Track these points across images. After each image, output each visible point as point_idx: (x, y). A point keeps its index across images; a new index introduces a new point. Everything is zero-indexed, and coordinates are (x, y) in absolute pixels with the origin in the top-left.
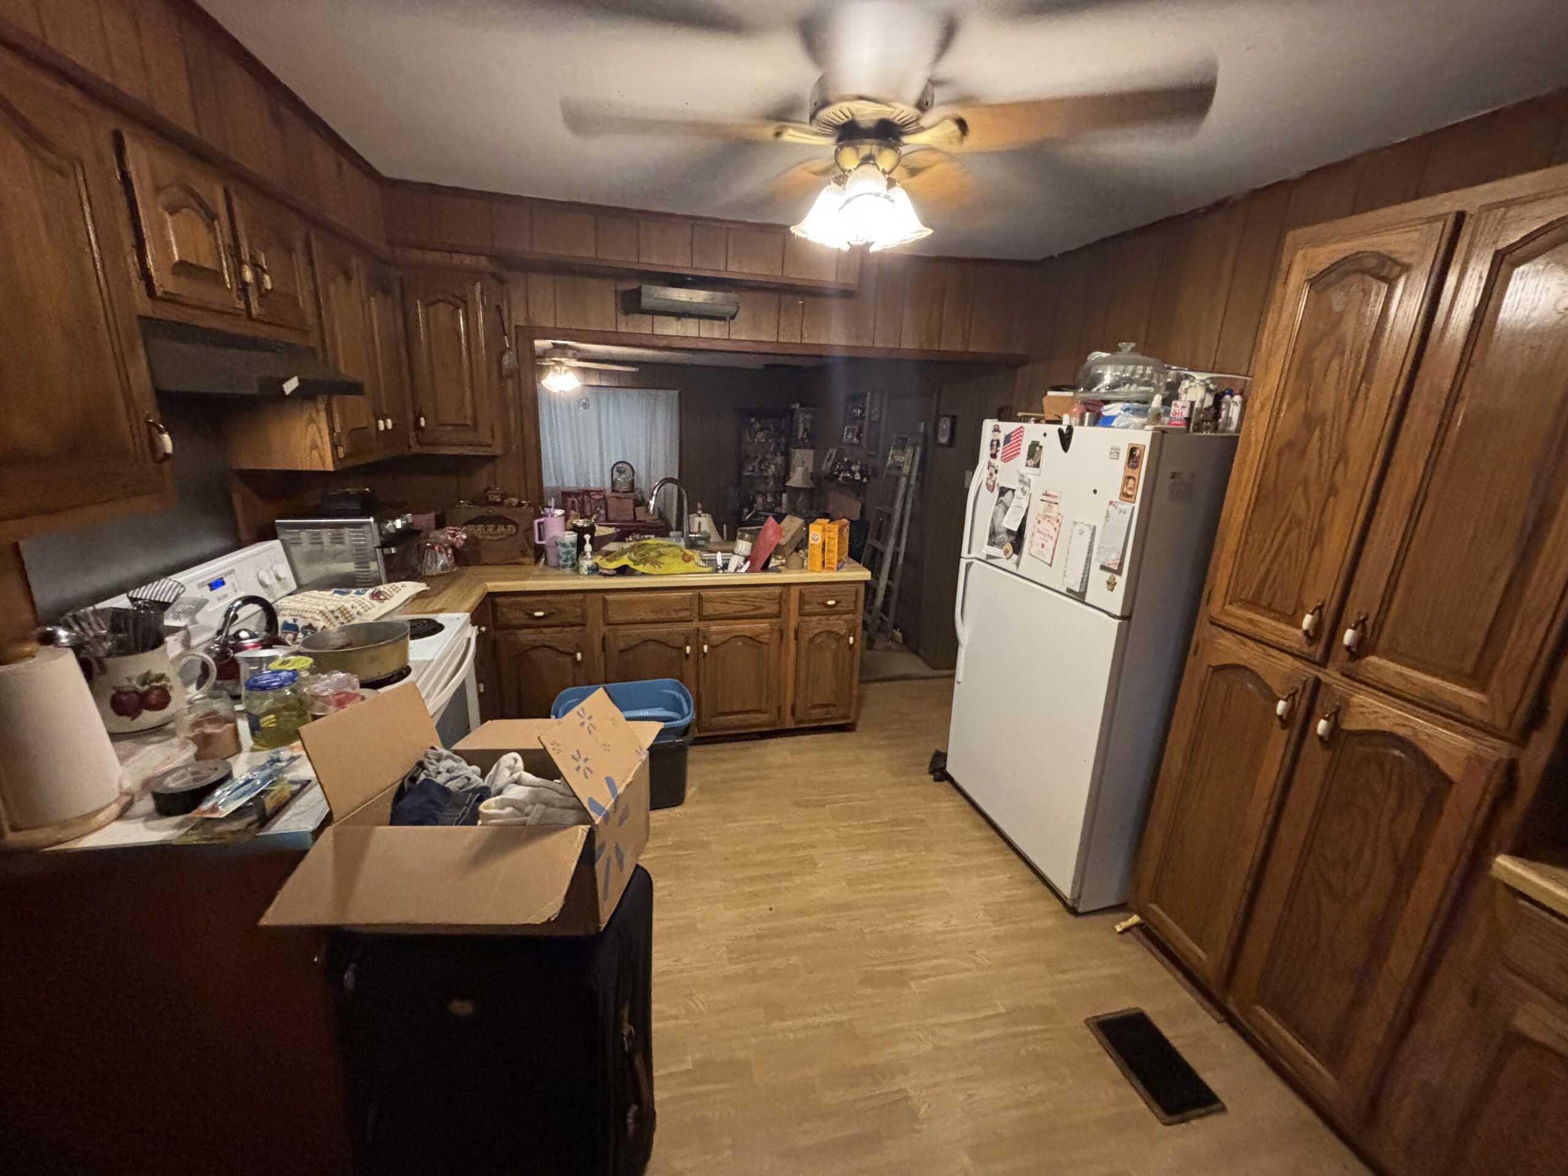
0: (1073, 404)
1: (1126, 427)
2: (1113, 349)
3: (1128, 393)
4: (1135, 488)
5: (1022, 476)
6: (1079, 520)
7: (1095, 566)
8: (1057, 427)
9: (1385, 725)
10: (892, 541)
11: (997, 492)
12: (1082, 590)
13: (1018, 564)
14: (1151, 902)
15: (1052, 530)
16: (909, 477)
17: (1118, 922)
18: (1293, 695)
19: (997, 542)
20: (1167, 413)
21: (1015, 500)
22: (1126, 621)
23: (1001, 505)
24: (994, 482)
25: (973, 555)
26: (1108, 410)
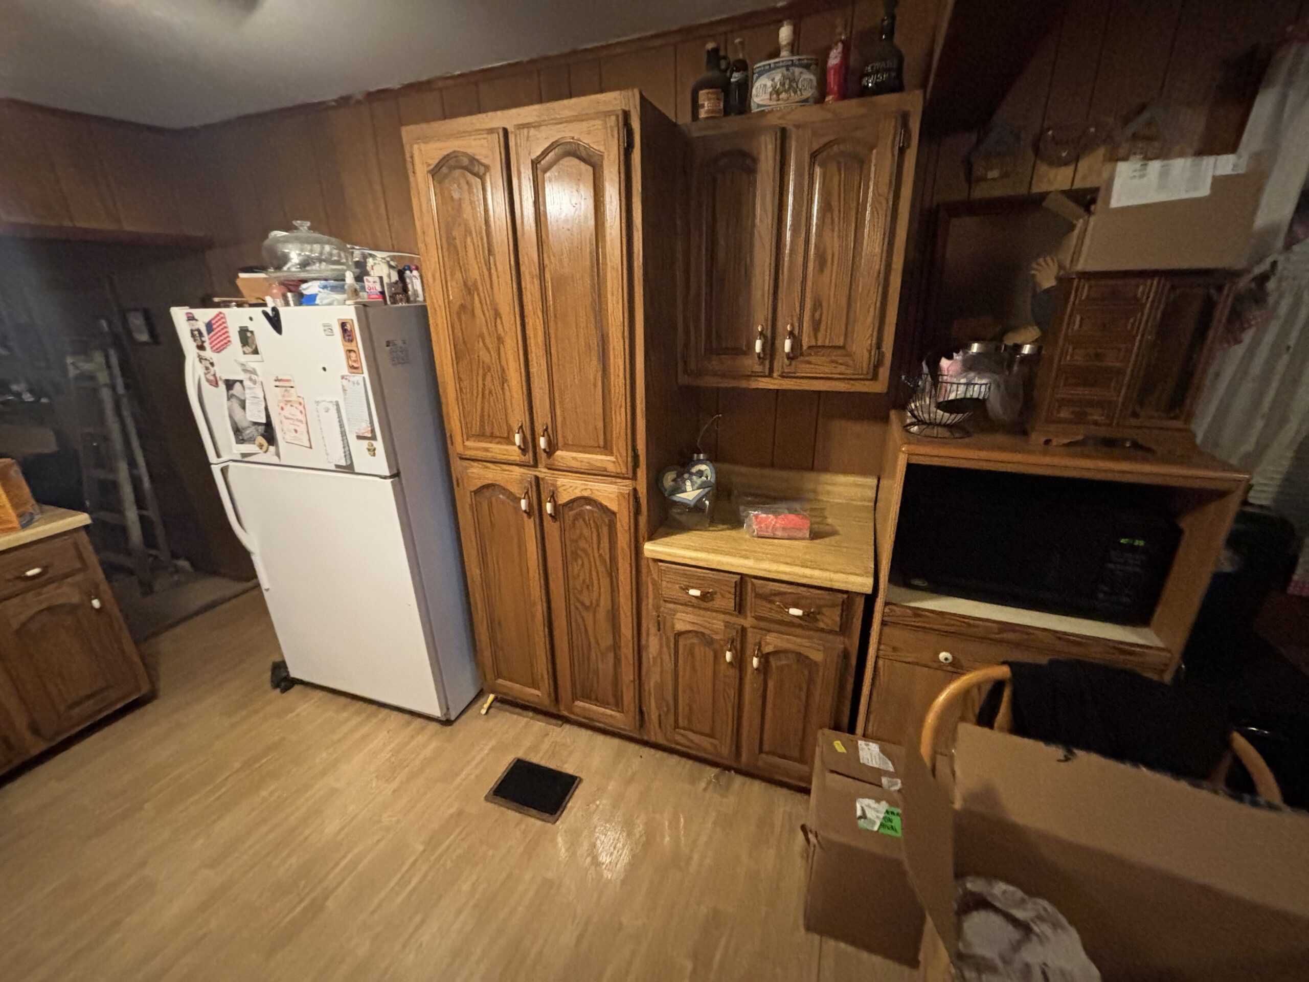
0: (270, 285)
1: (330, 304)
2: (289, 228)
3: (320, 271)
4: (358, 360)
5: (243, 365)
6: (319, 399)
7: (352, 438)
8: (261, 309)
9: (578, 493)
10: (123, 467)
11: (222, 387)
12: (349, 463)
13: (278, 455)
14: (496, 680)
15: (298, 413)
16: (113, 388)
17: (482, 707)
18: (527, 493)
19: (245, 438)
20: (363, 288)
21: (247, 391)
22: (397, 479)
23: (234, 400)
24: (214, 375)
25: (224, 459)
26: (309, 289)
